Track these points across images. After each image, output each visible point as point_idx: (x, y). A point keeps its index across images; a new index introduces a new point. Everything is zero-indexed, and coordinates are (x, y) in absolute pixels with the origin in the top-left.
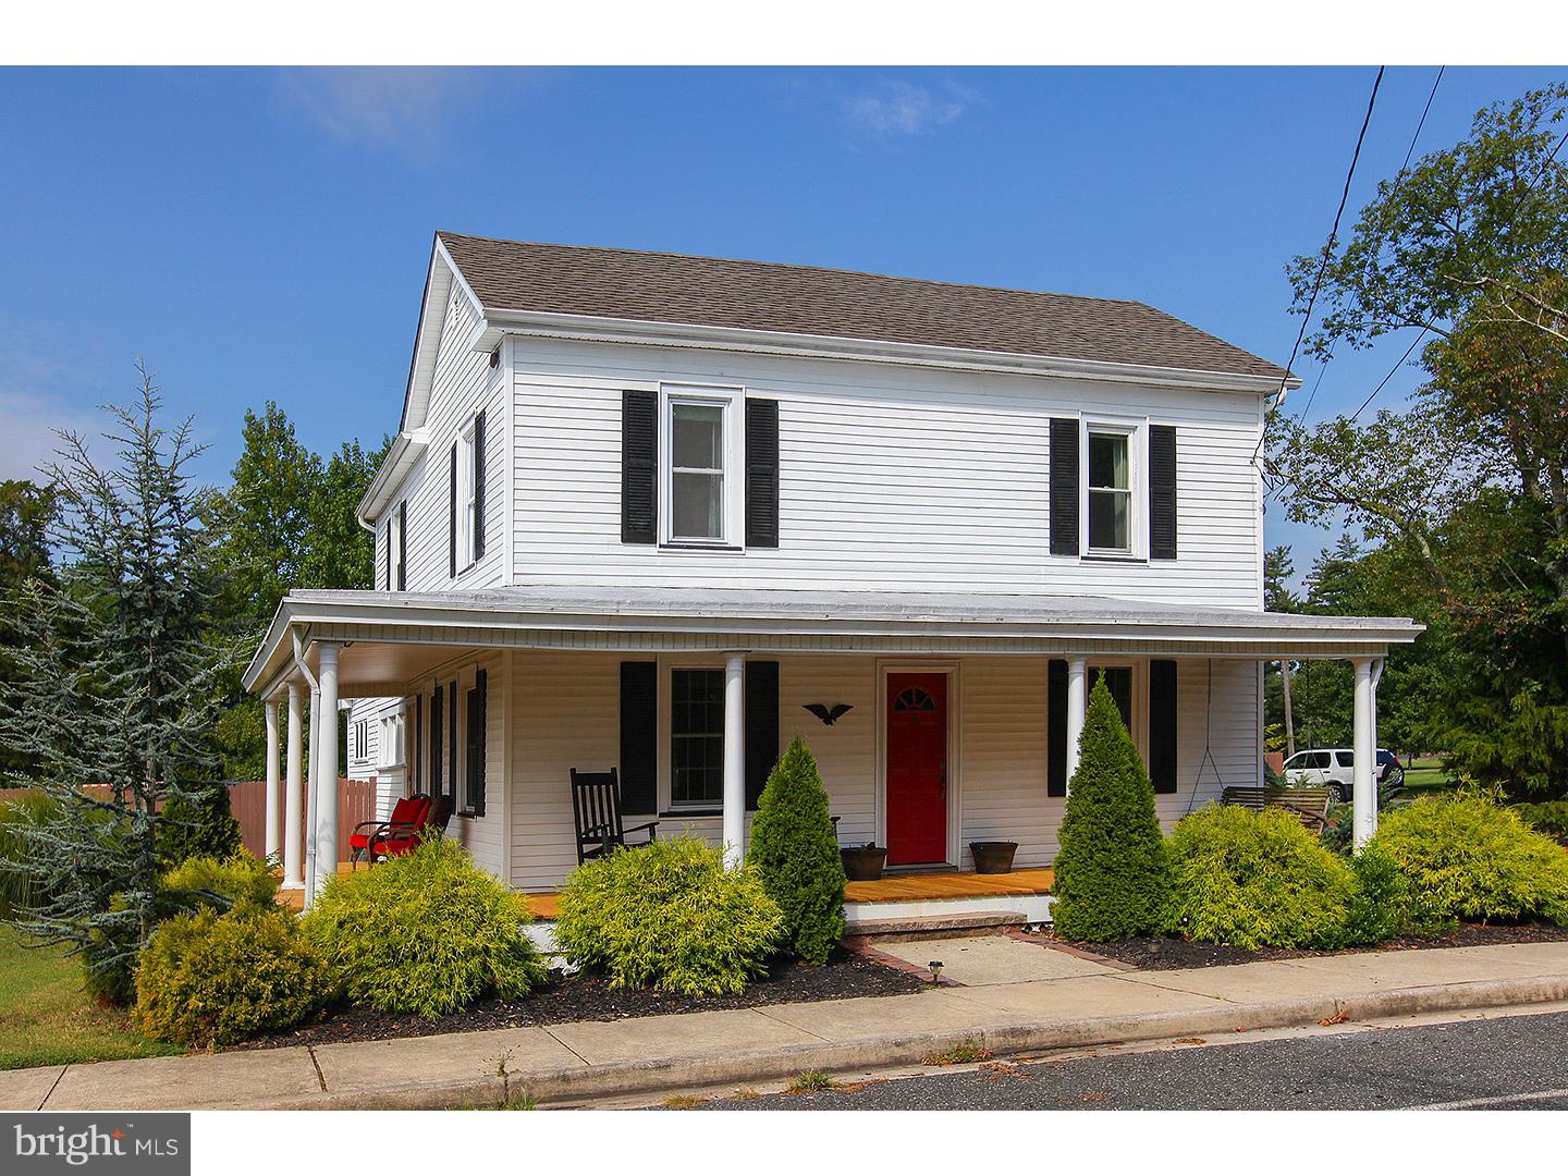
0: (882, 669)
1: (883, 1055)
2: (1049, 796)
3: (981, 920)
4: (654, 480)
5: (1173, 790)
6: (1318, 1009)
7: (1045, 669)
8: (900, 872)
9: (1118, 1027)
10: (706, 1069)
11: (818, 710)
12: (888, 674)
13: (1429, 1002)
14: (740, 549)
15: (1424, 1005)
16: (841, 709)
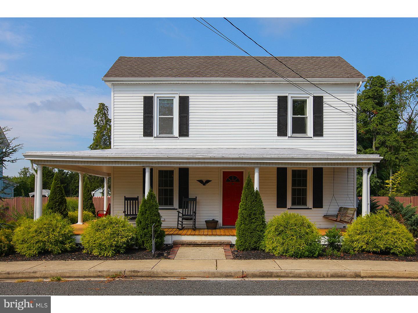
0: (221, 171)
1: (95, 274)
2: (277, 208)
3: (216, 242)
4: (152, 120)
5: (322, 207)
6: (236, 273)
7: (276, 170)
8: (227, 228)
9: (167, 273)
10: (46, 274)
11: (201, 181)
12: (223, 172)
13: (277, 274)
14: (178, 137)
15: (275, 275)
16: (208, 181)
